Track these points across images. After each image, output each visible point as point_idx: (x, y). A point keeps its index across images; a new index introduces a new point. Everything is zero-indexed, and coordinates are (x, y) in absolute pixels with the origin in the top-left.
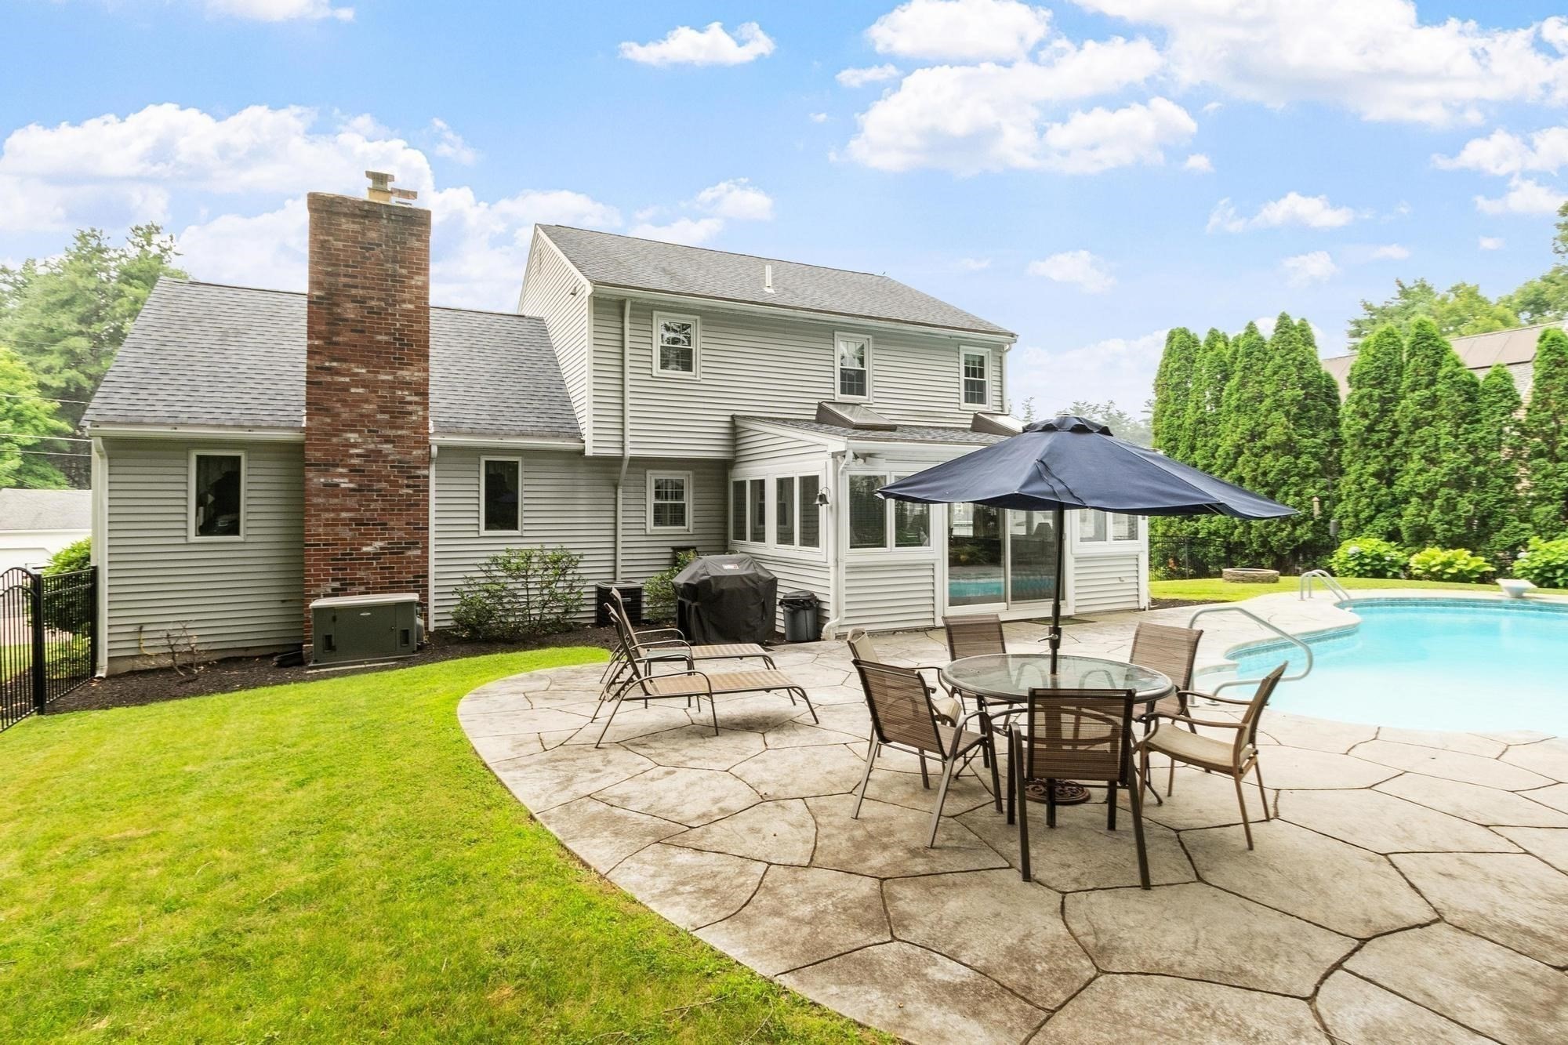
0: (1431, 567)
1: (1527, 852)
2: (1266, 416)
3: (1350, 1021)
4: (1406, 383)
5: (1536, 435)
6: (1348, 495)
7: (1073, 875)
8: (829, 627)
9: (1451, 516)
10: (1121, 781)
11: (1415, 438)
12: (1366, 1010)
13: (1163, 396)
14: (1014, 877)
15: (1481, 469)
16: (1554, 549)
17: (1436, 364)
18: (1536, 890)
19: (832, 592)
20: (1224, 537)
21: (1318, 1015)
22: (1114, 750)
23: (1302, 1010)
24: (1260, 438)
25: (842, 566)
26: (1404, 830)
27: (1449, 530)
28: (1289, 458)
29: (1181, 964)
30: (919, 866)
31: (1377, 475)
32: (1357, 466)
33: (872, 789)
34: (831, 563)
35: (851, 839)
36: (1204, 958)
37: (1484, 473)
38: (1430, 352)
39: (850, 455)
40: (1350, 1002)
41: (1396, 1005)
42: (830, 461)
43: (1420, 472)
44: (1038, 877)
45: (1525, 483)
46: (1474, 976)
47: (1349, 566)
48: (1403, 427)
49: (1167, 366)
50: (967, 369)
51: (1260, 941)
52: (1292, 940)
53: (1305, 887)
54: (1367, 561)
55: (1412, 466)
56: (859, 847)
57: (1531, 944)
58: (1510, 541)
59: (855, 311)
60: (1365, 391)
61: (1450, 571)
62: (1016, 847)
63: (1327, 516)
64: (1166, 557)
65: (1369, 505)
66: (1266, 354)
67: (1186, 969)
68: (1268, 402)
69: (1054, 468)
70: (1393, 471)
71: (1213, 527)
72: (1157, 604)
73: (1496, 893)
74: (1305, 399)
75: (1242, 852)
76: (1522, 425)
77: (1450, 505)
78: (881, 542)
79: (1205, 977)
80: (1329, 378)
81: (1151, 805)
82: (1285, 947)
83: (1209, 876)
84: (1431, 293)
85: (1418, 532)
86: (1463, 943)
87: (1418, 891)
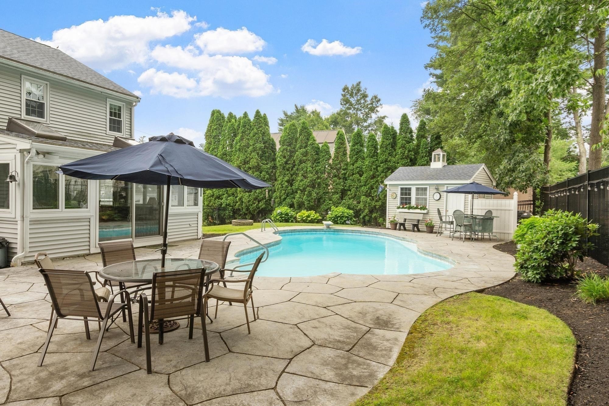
0: (303, 218)
1: (337, 314)
2: (250, 154)
3: (288, 392)
4: (298, 146)
5: (335, 169)
6: (278, 189)
7: (173, 364)
8: (17, 258)
9: (309, 198)
10: (196, 314)
11: (300, 167)
12: (293, 386)
13: (209, 141)
14: (143, 374)
15: (319, 180)
16: (338, 210)
17: (308, 139)
18: (340, 326)
19: (19, 237)
20: (232, 206)
21: (278, 394)
22: (193, 300)
23: (272, 393)
24: (247, 164)
25: (27, 221)
26: (301, 314)
27: (309, 204)
28: (258, 173)
29: (224, 390)
30: (86, 382)
31: (288, 181)
32: (281, 178)
33: (52, 347)
34: (19, 218)
35: (38, 379)
36: (235, 384)
37: (320, 182)
38: (306, 134)
39: (33, 152)
40: (288, 384)
41: (303, 380)
42: (19, 155)
43: (302, 180)
44: (155, 370)
45: (331, 186)
46: (325, 361)
47: (277, 218)
48: (297, 162)
49: (211, 127)
50: (111, 113)
51: (255, 370)
52: (267, 367)
53: (270, 344)
54: (283, 216)
55: (299, 178)
56: (44, 383)
57: (340, 345)
58: (326, 208)
59: (38, 65)
60: (285, 147)
61: (309, 219)
62: (144, 357)
63: (270, 197)
64: (208, 216)
65: (285, 193)
66: (251, 127)
67: (227, 392)
68: (251, 148)
69: (167, 159)
70: (293, 180)
71: (228, 202)
72: (205, 236)
73: (329, 330)
74: (264, 148)
75: (247, 336)
76: (331, 165)
77: (310, 194)
78: (56, 207)
79: (234, 393)
80: (273, 141)
81: (208, 324)
82: (265, 370)
83: (233, 349)
84: (306, 113)
85: (300, 204)
86: (321, 351)
87: (307, 336)
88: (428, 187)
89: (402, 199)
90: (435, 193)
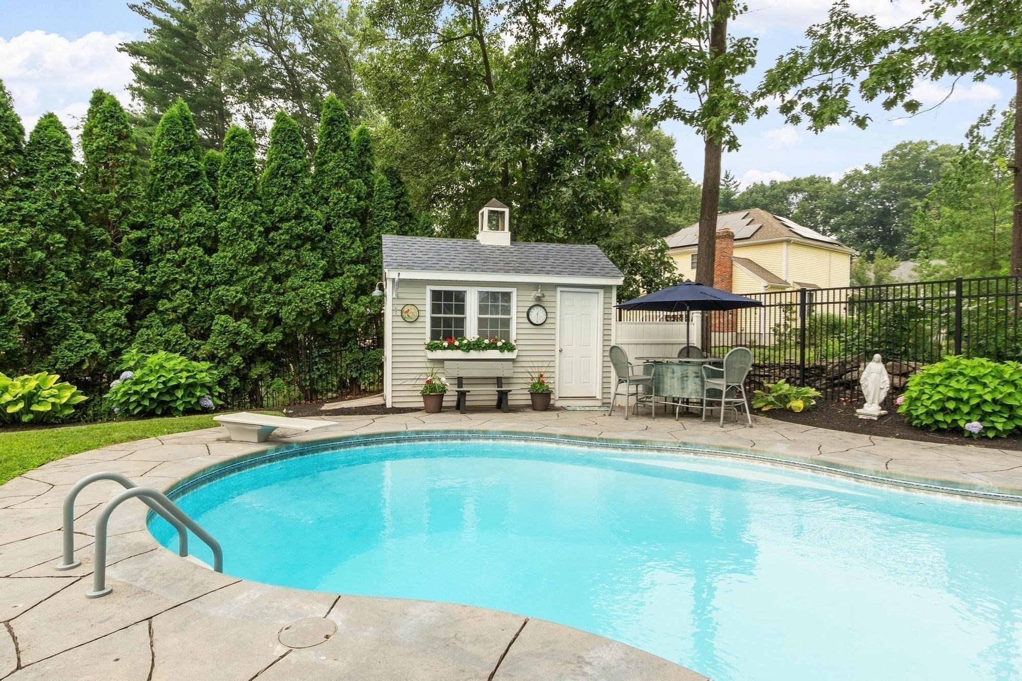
88: (514, 291)
89: (435, 322)
90: (531, 308)
